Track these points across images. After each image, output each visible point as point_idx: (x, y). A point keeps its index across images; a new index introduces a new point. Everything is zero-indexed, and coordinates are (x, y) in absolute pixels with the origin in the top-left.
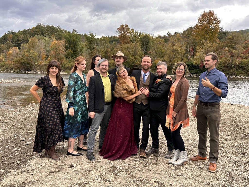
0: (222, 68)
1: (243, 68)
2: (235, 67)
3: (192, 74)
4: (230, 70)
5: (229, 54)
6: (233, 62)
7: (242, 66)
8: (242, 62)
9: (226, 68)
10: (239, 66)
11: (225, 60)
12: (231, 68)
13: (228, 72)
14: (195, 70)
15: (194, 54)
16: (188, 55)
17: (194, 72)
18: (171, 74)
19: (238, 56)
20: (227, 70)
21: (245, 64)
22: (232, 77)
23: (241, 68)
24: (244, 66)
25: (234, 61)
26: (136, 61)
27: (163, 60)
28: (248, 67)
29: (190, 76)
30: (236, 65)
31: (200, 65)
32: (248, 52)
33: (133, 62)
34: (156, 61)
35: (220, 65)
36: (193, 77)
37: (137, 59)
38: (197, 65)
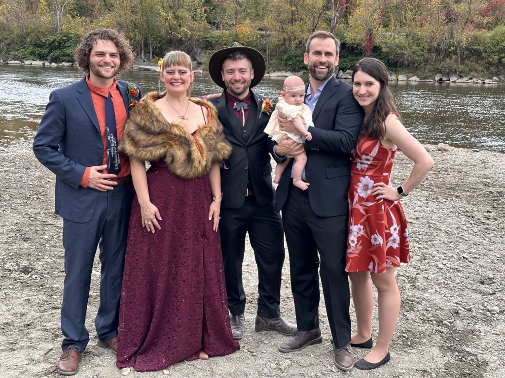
0: (422, 55)
1: (478, 56)
2: (458, 51)
3: (341, 71)
4: (444, 59)
5: (442, 16)
6: (452, 37)
7: (476, 50)
8: (476, 38)
9: (434, 55)
10: (468, 50)
11: (433, 32)
12: (448, 54)
13: (440, 67)
15: (346, 15)
16: (332, 13)
17: (348, 64)
18: (283, 70)
19: (467, 22)
20: (436, 61)
21: (485, 44)
22: (449, 80)
23: (472, 55)
24: (481, 48)
25: (455, 35)
26: (180, 26)
27: (261, 27)
28: (492, 52)
29: (338, 75)
30: (460, 48)
31: (364, 44)
32: (494, 11)
33: (171, 29)
34: (241, 28)
35: (418, 45)
36: (345, 78)
37: (182, 19)
38: (357, 46)
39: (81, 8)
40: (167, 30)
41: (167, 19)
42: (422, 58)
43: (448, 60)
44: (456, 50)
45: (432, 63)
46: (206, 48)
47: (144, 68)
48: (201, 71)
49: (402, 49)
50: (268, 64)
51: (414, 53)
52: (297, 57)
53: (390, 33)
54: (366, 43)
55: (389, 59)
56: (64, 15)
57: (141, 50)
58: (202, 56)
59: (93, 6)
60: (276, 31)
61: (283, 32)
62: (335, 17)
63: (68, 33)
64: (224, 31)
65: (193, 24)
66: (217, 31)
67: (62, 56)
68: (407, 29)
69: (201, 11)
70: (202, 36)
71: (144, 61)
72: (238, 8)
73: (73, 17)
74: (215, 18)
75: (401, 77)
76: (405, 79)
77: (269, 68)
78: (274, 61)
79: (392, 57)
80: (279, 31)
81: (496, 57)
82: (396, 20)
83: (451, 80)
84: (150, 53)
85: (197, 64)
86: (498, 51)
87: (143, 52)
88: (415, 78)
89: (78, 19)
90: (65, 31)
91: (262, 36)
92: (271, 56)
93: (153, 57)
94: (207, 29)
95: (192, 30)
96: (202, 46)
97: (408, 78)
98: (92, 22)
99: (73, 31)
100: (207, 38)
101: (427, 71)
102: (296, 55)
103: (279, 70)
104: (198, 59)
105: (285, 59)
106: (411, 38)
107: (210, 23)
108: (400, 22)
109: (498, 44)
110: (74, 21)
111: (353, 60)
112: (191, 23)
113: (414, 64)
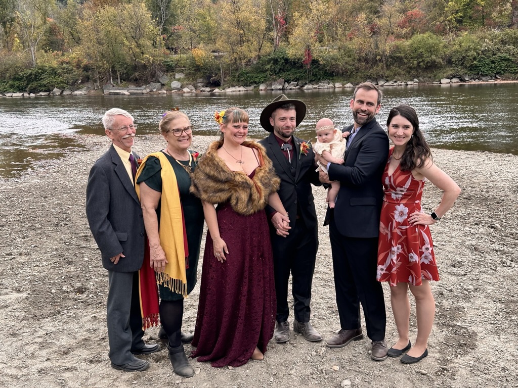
0: (353, 65)
1: (400, 62)
2: (383, 59)
3: (286, 83)
4: (372, 67)
5: (367, 30)
6: (377, 47)
7: (398, 57)
8: (397, 47)
9: (364, 64)
10: (391, 58)
11: (361, 44)
12: (375, 62)
13: (369, 74)
14: (293, 70)
15: (286, 35)
16: (274, 34)
17: (292, 77)
18: (236, 85)
19: (388, 34)
20: (366, 68)
21: (405, 52)
22: (378, 84)
23: (395, 62)
24: (403, 55)
25: (380, 46)
26: (142, 53)
27: (214, 49)
28: (412, 58)
29: (284, 86)
30: (385, 56)
31: (304, 59)
32: (410, 23)
33: (134, 56)
34: (197, 51)
35: (349, 56)
36: (290, 89)
37: (144, 47)
38: (298, 60)
39: (52, 43)
40: (131, 58)
41: (131, 48)
42: (354, 67)
43: (375, 67)
44: (382, 58)
45: (363, 71)
46: (167, 71)
47: (114, 92)
48: (165, 92)
49: (336, 61)
50: (222, 81)
51: (346, 63)
52: (247, 73)
53: (325, 48)
54: (306, 57)
55: (326, 70)
56: (38, 50)
57: (110, 77)
58: (165, 79)
59: (63, 40)
60: (227, 52)
61: (233, 53)
62: (277, 36)
63: (43, 66)
64: (182, 55)
65: (154, 51)
66: (175, 56)
67: (40, 86)
68: (339, 43)
69: (160, 39)
70: (162, 60)
71: (114, 86)
72: (193, 34)
73: (46, 52)
74: (172, 44)
75: (338, 85)
76: (341, 86)
77: (224, 85)
78: (228, 78)
79: (328, 68)
80: (230, 52)
81: (416, 62)
82: (328, 36)
83: (379, 84)
84: (118, 79)
85: (160, 86)
86: (416, 57)
87: (112, 78)
88: (349, 85)
89: (50, 53)
90: (39, 64)
91: (216, 57)
92: (225, 74)
93: (121, 82)
94: (167, 54)
95: (153, 56)
96: (164, 69)
97: (343, 85)
98: (63, 55)
99: (46, 64)
100: (167, 62)
101: (358, 78)
102: (246, 72)
103: (233, 86)
104: (161, 81)
105: (237, 76)
106: (343, 51)
107: (168, 48)
108: (333, 37)
109: (416, 51)
110: (47, 55)
111: (296, 72)
112: (152, 50)
113: (347, 72)
